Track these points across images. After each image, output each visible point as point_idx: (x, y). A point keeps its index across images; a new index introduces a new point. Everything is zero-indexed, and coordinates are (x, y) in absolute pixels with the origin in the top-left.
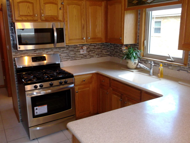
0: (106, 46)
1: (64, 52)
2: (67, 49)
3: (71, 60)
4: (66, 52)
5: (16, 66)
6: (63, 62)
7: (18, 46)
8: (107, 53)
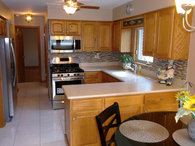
0: (115, 54)
1: (82, 56)
2: (85, 54)
3: (87, 62)
5: (50, 63)
7: (51, 50)
8: (116, 59)
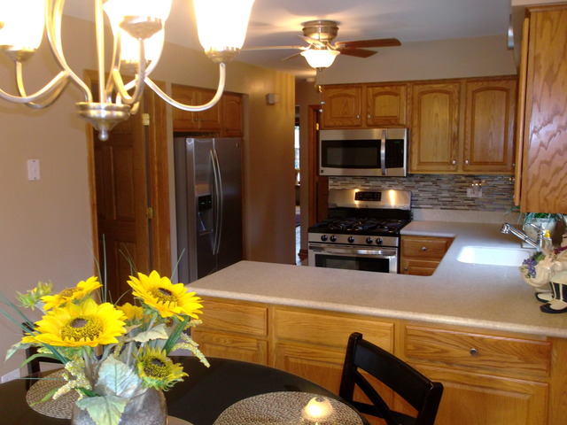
1: (425, 189)
2: (434, 183)
3: (441, 209)
4: (432, 189)
6: (422, 210)
7: (321, 168)
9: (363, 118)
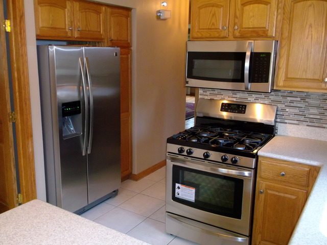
1: (292, 105)
3: (307, 126)
4: (299, 105)
6: (287, 125)
7: (187, 79)
9: (231, 30)
